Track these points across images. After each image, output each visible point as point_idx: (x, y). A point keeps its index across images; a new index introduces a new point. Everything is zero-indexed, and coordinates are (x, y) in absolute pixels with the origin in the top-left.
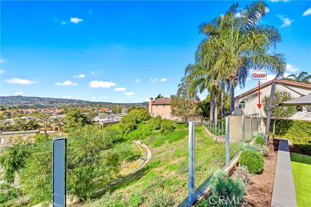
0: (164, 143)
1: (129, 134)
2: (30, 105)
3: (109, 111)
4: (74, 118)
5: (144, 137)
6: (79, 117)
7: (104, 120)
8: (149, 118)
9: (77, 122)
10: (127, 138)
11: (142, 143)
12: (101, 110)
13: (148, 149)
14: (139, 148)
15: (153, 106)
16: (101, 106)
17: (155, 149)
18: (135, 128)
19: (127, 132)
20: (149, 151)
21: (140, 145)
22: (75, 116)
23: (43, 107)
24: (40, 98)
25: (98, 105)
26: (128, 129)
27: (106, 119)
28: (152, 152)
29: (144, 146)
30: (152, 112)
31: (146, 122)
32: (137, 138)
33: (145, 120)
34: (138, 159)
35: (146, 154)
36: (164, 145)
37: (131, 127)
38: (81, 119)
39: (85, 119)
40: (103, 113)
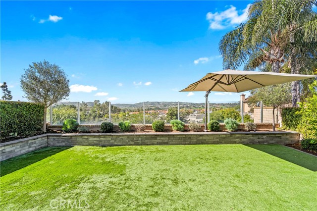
2: (153, 108)
4: (170, 117)
7: (199, 120)
12: (202, 111)
16: (203, 107)
22: (171, 114)
23: (160, 109)
24: (158, 103)
25: (201, 106)
30: (244, 111)
40: (200, 114)
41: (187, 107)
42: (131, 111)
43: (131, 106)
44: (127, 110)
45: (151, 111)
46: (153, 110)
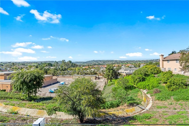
0: (169, 99)
1: (138, 84)
2: (97, 64)
3: (132, 66)
4: (108, 70)
5: (151, 88)
6: (111, 70)
7: (127, 72)
8: (159, 72)
9: (110, 72)
10: (136, 87)
11: (147, 93)
12: (127, 65)
13: (151, 100)
14: (142, 97)
15: (164, 62)
16: (127, 63)
17: (157, 101)
18: (144, 80)
19: (136, 82)
20: (151, 101)
21: (145, 94)
22: (109, 69)
23: (101, 64)
24: (100, 61)
25: (126, 62)
26: (138, 80)
27: (129, 71)
28: (153, 104)
29: (149, 96)
30: (163, 67)
31: (155, 75)
32: (144, 88)
33: (155, 74)
34: (136, 106)
35: (147, 104)
36: (168, 101)
37: (139, 78)
38: (112, 71)
39: (114, 71)
40: (127, 68)
41: (117, 63)
42: (84, 66)
43: (84, 63)
44: (82, 65)
45: (96, 66)
46: (97, 65)
